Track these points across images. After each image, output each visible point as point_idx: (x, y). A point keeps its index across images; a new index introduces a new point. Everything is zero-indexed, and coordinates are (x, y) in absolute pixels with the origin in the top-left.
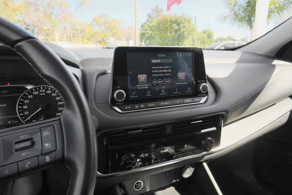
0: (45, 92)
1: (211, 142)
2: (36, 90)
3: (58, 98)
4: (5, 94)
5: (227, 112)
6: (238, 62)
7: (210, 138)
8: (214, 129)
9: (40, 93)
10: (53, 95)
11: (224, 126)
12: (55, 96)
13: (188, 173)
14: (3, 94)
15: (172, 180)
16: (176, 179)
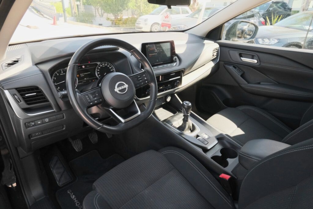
0: (105, 65)
1: (179, 83)
2: (101, 65)
3: (110, 68)
4: (89, 67)
5: (184, 69)
6: (187, 43)
7: (178, 81)
8: (179, 77)
9: (103, 66)
10: (108, 66)
11: (184, 76)
12: (109, 67)
13: (169, 99)
14: (88, 67)
15: (162, 103)
16: (164, 102)
